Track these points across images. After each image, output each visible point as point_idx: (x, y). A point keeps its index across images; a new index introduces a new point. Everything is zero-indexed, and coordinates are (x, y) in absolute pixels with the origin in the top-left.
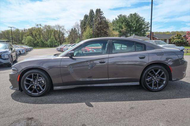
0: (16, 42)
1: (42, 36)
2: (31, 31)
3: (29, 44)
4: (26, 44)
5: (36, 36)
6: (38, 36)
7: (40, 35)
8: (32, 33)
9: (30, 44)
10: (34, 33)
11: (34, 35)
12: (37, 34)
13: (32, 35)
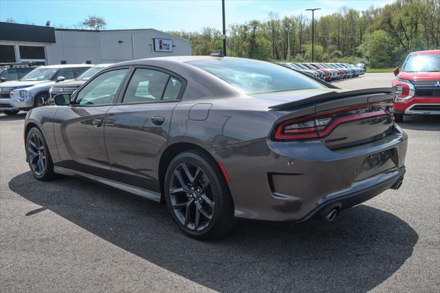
0: (340, 53)
1: (421, 27)
2: (389, 14)
3: (377, 55)
4: (368, 55)
5: (401, 28)
6: (408, 28)
7: (416, 24)
8: (389, 21)
9: (381, 55)
10: (395, 21)
11: (396, 26)
12: (406, 20)
13: (391, 26)
